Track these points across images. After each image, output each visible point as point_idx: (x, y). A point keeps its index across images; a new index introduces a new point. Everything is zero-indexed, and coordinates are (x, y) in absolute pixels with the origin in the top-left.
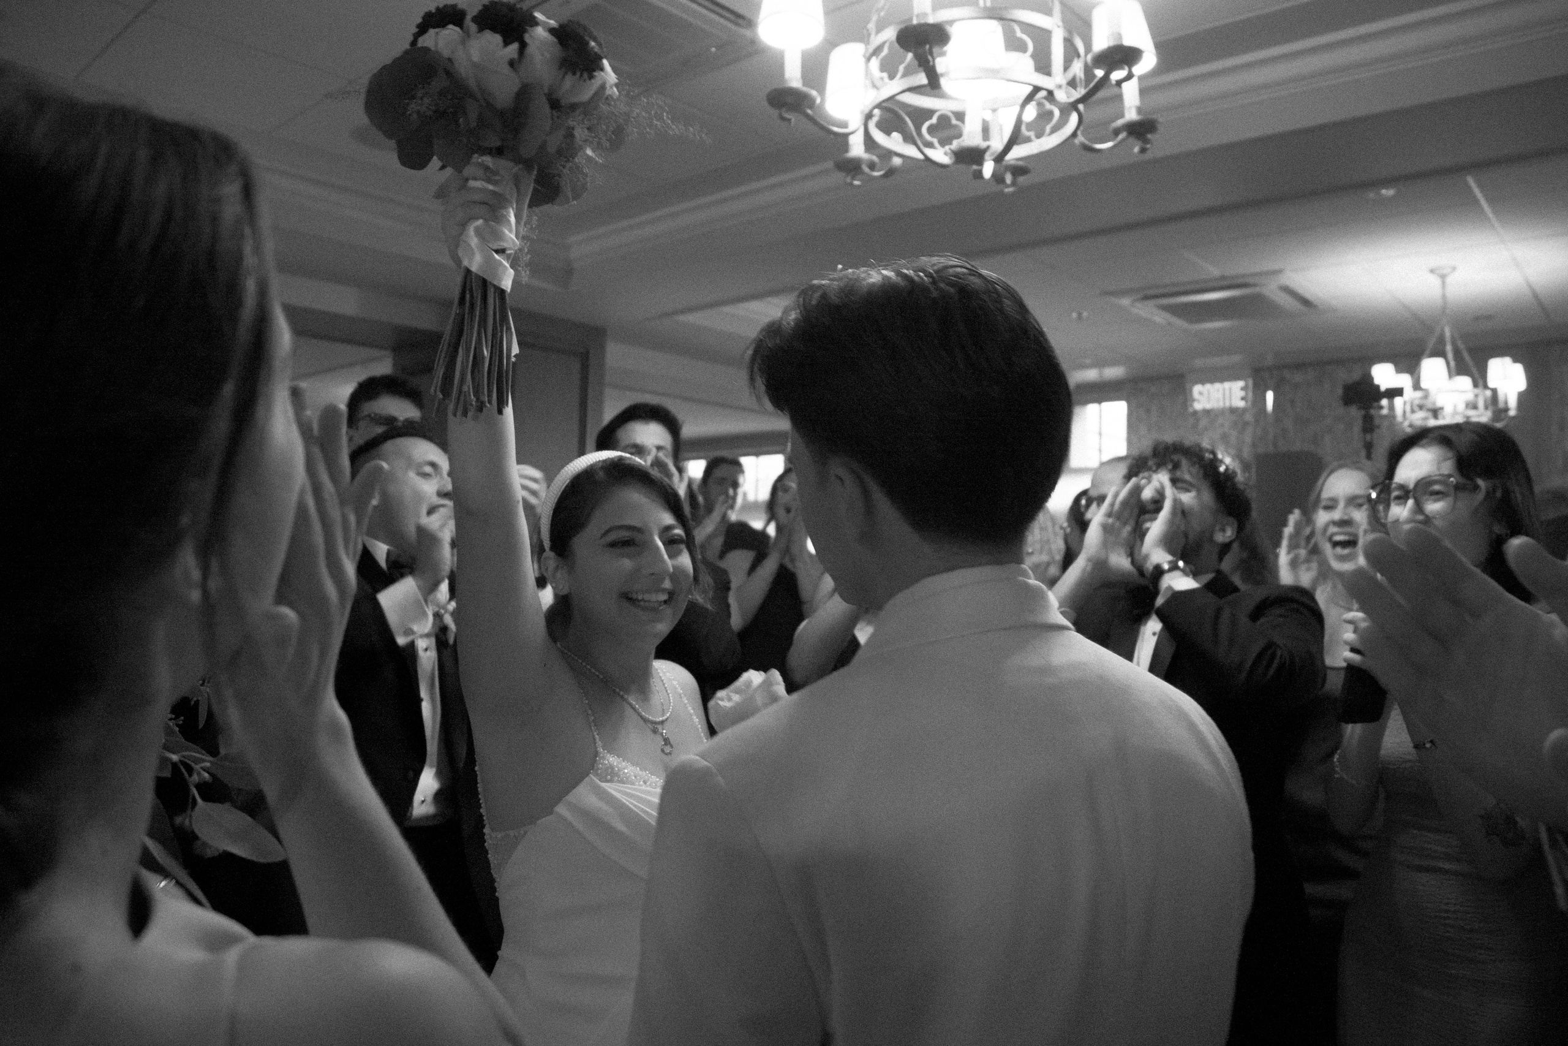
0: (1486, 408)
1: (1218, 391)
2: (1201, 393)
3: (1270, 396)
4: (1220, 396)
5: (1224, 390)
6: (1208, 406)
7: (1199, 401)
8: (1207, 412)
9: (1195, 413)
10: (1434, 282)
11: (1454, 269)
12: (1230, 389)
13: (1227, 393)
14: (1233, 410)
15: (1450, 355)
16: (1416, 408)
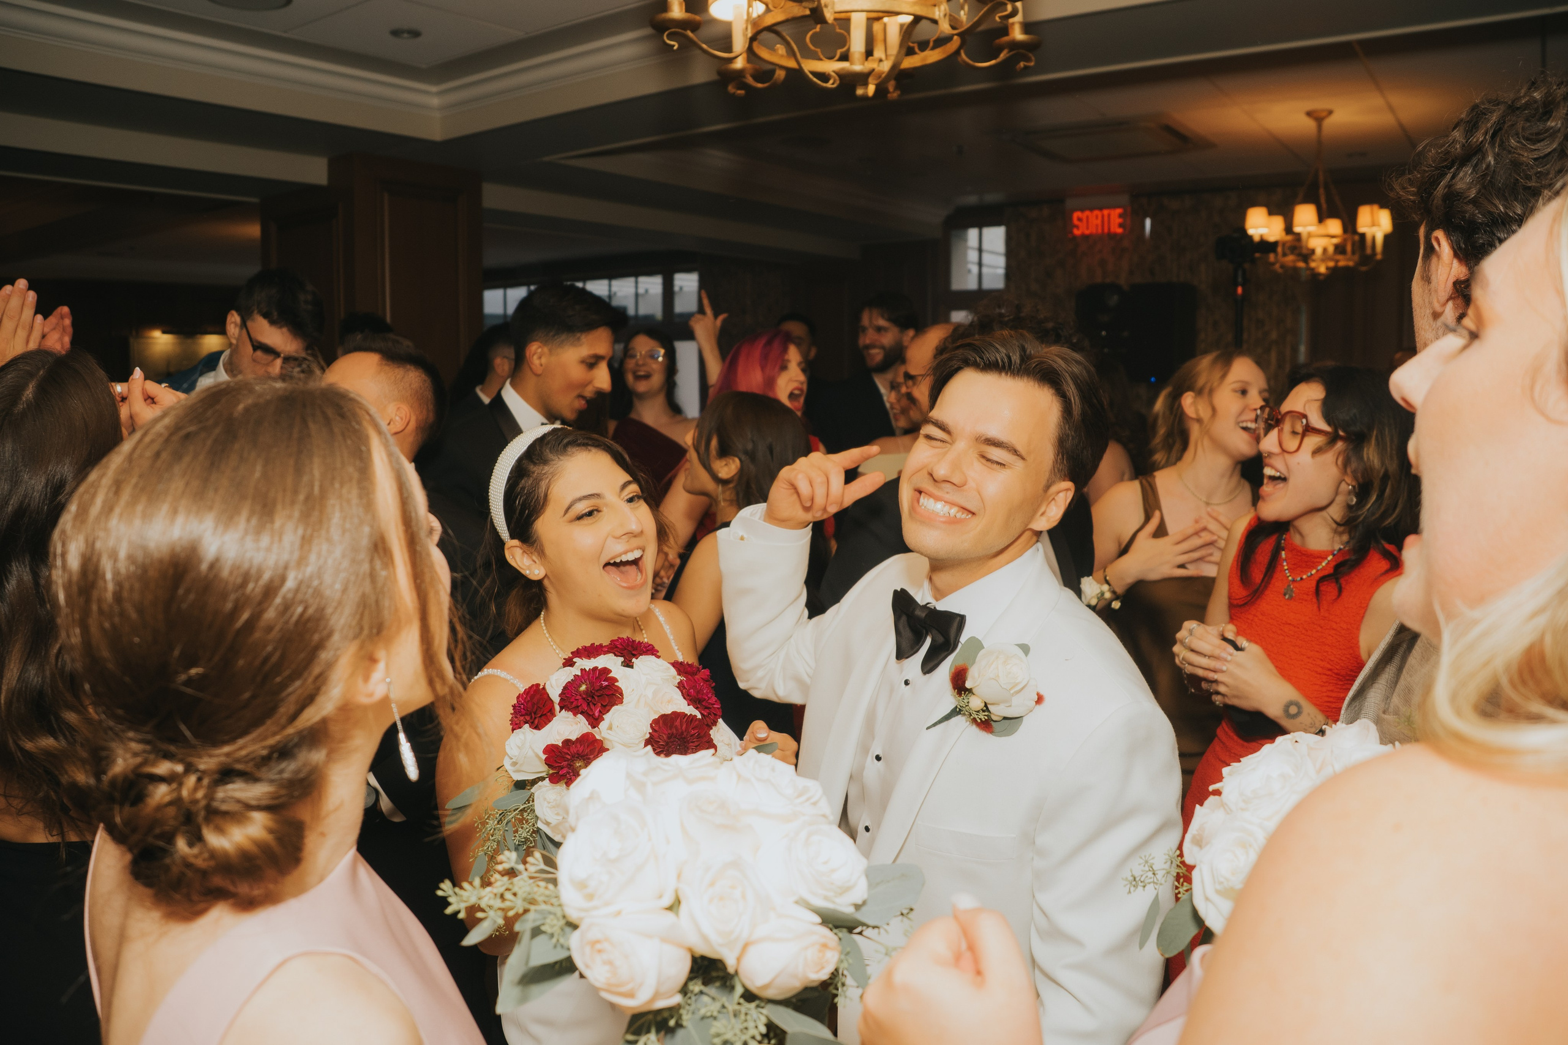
0: (1353, 253)
1: (1097, 217)
2: (1080, 219)
3: (1148, 223)
4: (1099, 222)
5: (1103, 216)
6: (1087, 232)
7: (1077, 227)
8: (1086, 237)
9: (1075, 238)
10: (1310, 124)
11: (1330, 112)
12: (1109, 215)
13: (1106, 219)
14: (1112, 236)
15: (1323, 200)
16: (1288, 251)
